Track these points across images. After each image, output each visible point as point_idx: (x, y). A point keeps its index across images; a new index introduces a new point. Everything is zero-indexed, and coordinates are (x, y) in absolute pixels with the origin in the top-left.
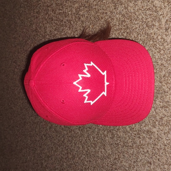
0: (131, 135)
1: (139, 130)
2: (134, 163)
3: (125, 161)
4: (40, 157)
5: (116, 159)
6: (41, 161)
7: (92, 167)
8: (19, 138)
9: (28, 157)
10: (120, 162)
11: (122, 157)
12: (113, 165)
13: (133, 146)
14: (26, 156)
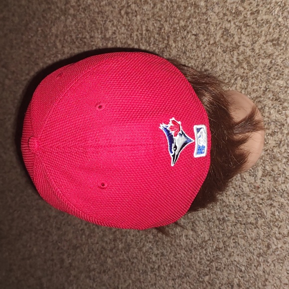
0: (254, 201)
1: (271, 190)
2: (259, 257)
3: (238, 253)
4: (58, 249)
5: (219, 249)
6: (61, 255)
7: (166, 265)
8: (16, 212)
9: (35, 249)
10: (227, 254)
11: (232, 245)
12: (213, 261)
13: (257, 223)
14: (30, 246)
